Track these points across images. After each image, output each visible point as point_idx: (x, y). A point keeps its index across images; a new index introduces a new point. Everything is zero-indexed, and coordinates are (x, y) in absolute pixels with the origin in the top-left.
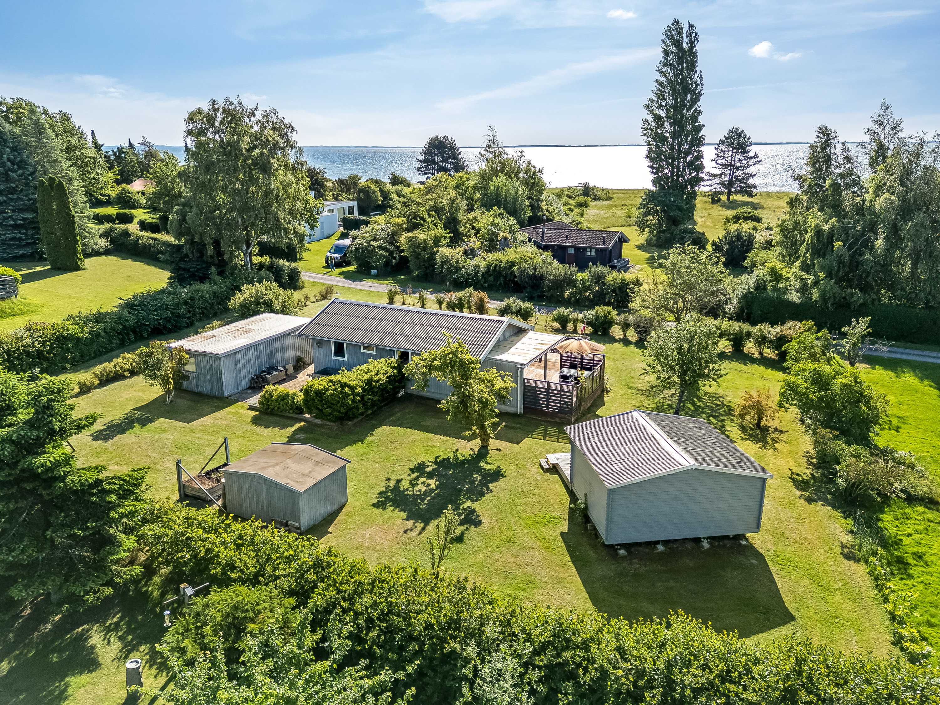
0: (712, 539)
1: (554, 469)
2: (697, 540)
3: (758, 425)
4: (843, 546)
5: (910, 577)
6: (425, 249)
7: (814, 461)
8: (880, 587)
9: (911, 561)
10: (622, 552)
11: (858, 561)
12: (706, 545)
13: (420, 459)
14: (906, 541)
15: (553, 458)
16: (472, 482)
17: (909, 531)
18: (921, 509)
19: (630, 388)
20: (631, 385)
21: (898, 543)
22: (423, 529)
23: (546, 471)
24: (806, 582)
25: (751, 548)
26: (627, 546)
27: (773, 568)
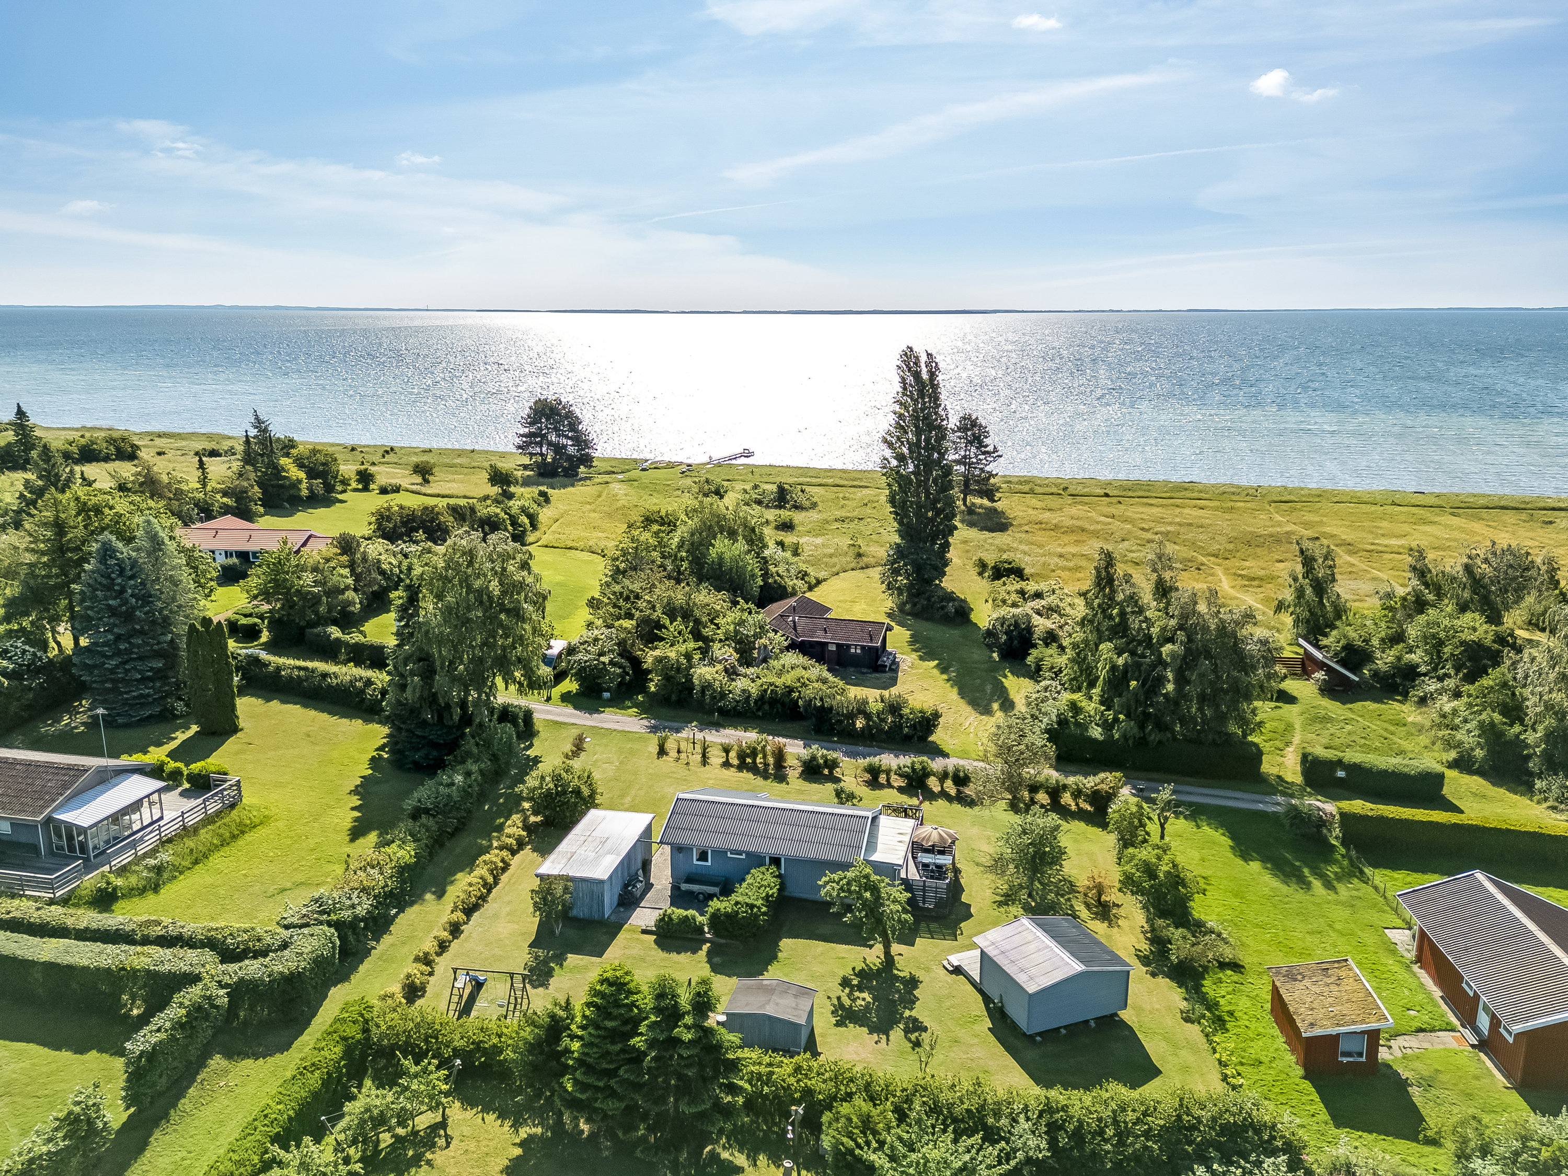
0: (1097, 1019)
1: (957, 971)
2: (1087, 1022)
3: (1099, 900)
4: (1182, 1012)
5: (1227, 1030)
6: (678, 670)
7: (1149, 935)
8: (1210, 1042)
9: (1227, 1018)
10: (1038, 1038)
11: (1193, 1022)
12: (1092, 1024)
13: (842, 973)
14: (1222, 1002)
15: (955, 959)
16: (899, 991)
17: (1223, 993)
18: (1229, 972)
19: (977, 864)
20: (977, 860)
21: (1217, 1004)
22: (888, 1040)
23: (951, 972)
24: (1163, 1044)
25: (1122, 1022)
26: (1040, 1034)
27: (1141, 1036)
